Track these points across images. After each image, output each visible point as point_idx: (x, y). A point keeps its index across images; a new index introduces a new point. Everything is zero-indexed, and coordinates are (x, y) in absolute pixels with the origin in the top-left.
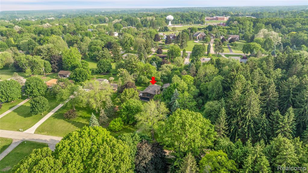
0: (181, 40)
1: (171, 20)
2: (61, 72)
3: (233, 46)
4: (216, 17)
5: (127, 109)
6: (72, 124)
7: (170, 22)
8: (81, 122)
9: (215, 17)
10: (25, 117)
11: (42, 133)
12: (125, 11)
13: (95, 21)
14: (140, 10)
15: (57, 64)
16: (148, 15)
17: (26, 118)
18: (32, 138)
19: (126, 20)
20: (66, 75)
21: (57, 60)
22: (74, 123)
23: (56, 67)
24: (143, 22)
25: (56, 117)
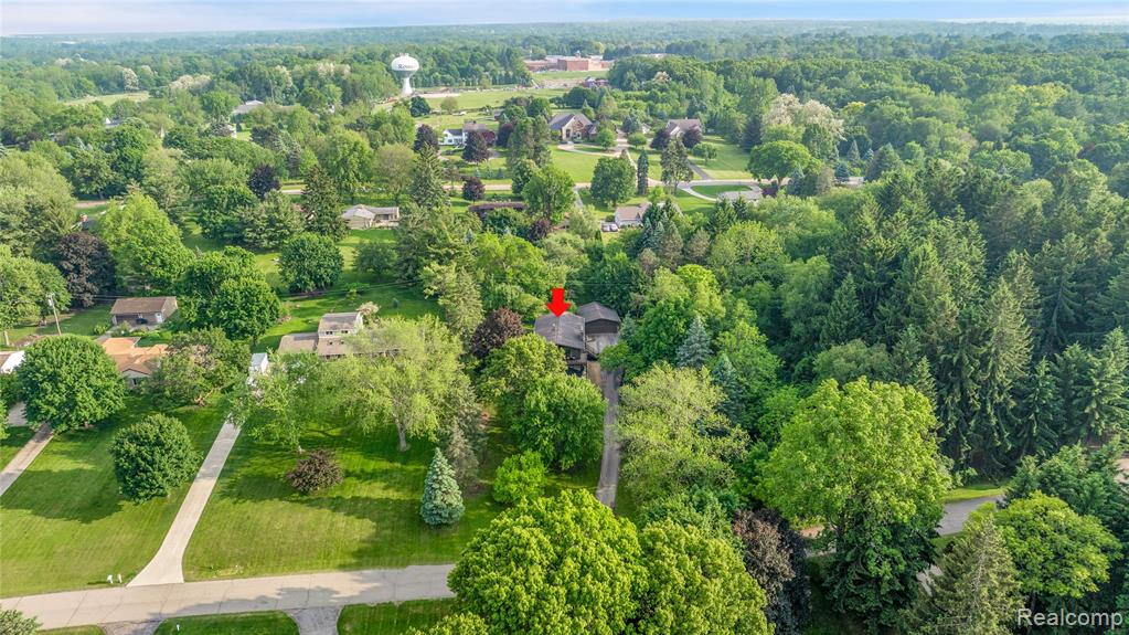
0: (532, 143)
1: (409, 72)
2: (122, 306)
3: (703, 156)
4: (559, 60)
5: (557, 413)
6: (334, 510)
7: (407, 80)
8: (363, 494)
9: (553, 59)
10: (87, 520)
11: (220, 572)
12: (174, 40)
13: (79, 86)
14: (237, 37)
15: (91, 272)
16: (317, 57)
17: (95, 523)
18: (193, 603)
19: (232, 77)
20: (152, 314)
21: (89, 257)
22: (337, 505)
23: (89, 285)
24: (302, 81)
25: (240, 495)
